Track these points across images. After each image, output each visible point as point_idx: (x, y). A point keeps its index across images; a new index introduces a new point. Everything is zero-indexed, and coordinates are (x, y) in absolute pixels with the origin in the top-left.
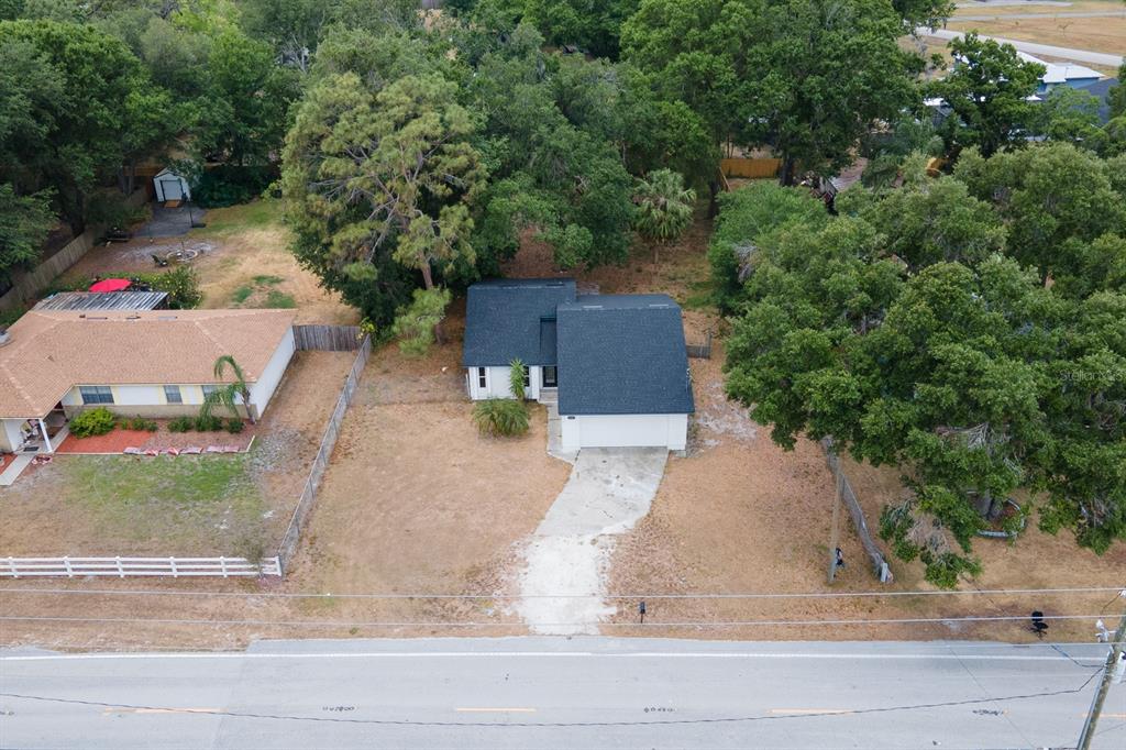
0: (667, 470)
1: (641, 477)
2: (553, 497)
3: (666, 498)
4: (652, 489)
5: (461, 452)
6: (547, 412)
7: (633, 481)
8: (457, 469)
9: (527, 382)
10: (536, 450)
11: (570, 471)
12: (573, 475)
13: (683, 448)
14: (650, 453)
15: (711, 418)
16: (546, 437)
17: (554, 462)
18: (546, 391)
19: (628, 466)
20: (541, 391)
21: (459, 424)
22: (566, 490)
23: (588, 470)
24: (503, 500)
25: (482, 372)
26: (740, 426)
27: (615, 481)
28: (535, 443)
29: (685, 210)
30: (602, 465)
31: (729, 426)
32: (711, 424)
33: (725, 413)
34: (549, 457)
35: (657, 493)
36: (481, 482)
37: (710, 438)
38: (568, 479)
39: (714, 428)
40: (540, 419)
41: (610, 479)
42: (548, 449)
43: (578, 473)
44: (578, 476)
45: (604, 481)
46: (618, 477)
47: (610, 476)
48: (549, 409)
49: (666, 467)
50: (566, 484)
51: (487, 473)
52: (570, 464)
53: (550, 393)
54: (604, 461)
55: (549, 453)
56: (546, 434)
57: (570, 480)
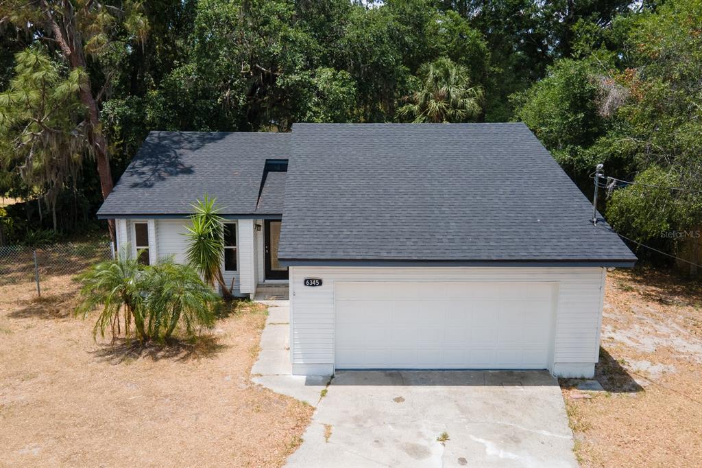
1: (513, 439)
6: (267, 314)
9: (232, 264)
10: (224, 375)
12: (312, 433)
14: (512, 383)
16: (254, 351)
18: (270, 286)
19: (464, 410)
20: (258, 286)
23: (356, 419)
25: (142, 238)
27: (437, 448)
29: (471, 103)
32: (619, 337)
33: (630, 322)
38: (297, 443)
39: (629, 343)
41: (422, 442)
42: (253, 371)
43: (328, 427)
44: (328, 435)
45: (407, 450)
46: (445, 437)
47: (420, 435)
48: (269, 309)
49: (569, 414)
50: (290, 458)
51: (63, 426)
52: (305, 404)
53: (276, 289)
54: (399, 400)
55: (256, 380)
56: (256, 346)
57: (303, 445)
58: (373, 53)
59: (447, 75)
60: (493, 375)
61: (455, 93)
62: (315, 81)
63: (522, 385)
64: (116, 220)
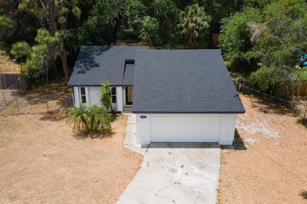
0: (223, 162)
1: (202, 167)
2: (124, 185)
3: (228, 186)
4: (215, 177)
5: (55, 145)
6: (127, 119)
7: (196, 170)
8: (46, 159)
9: (114, 100)
10: (115, 144)
11: (141, 161)
12: (144, 165)
13: (231, 143)
14: (205, 147)
15: (243, 124)
16: (124, 135)
17: (128, 154)
18: (128, 107)
19: (189, 157)
20: (124, 107)
21: (62, 126)
22: (137, 178)
23: (157, 160)
24: (77, 187)
25: (83, 92)
26: (265, 129)
27: (180, 170)
28: (115, 139)
29: (205, 24)
30: (168, 156)
31: (259, 130)
32: (245, 128)
33: (251, 122)
34: (124, 149)
35: (220, 181)
36: (63, 170)
37: (248, 137)
38: (139, 168)
39: (248, 131)
40: (122, 124)
41: (176, 168)
42: (124, 143)
43: (148, 163)
44: (148, 166)
45: (171, 170)
46: (182, 166)
47: (175, 165)
48: (128, 117)
49: (221, 158)
50: (137, 173)
51: (70, 162)
52: (141, 155)
53: (130, 109)
54: (170, 153)
55: (125, 146)
56: (125, 133)
57: (141, 169)
58: (166, 9)
59: (196, 12)
60: (200, 144)
61: (199, 20)
62: (143, 21)
63: (209, 148)
64: (74, 87)
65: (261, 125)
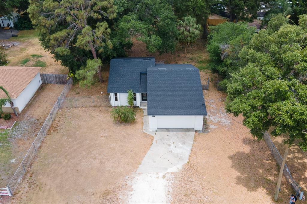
0: (195, 140)
1: (184, 143)
2: (145, 153)
3: (195, 153)
4: (189, 149)
5: (105, 130)
6: (143, 112)
7: (180, 145)
8: (103, 138)
9: (135, 99)
10: (138, 129)
11: (153, 140)
12: (154, 142)
13: (201, 129)
14: (187, 131)
15: (211, 115)
16: (143, 123)
17: (146, 136)
19: (178, 137)
20: (141, 103)
21: (106, 117)
22: (151, 149)
23: (161, 139)
24: (122, 154)
25: (116, 95)
26: (223, 119)
27: (172, 145)
28: (138, 126)
30: (166, 137)
31: (219, 119)
32: (212, 118)
33: (217, 113)
34: (144, 133)
35: (191, 151)
36: (113, 145)
37: (212, 125)
38: (152, 144)
39: (213, 120)
40: (140, 115)
41: (170, 144)
42: (143, 129)
43: (156, 141)
44: (156, 142)
45: (168, 145)
46: (174, 143)
47: (170, 142)
48: (144, 111)
49: (194, 138)
50: (151, 146)
51: (116, 140)
52: (153, 136)
53: (144, 104)
54: (168, 135)
55: (144, 131)
56: (143, 122)
57: (153, 144)
60: (185, 130)
61: (192, 30)
63: (189, 132)
64: (111, 93)
65: (222, 115)
